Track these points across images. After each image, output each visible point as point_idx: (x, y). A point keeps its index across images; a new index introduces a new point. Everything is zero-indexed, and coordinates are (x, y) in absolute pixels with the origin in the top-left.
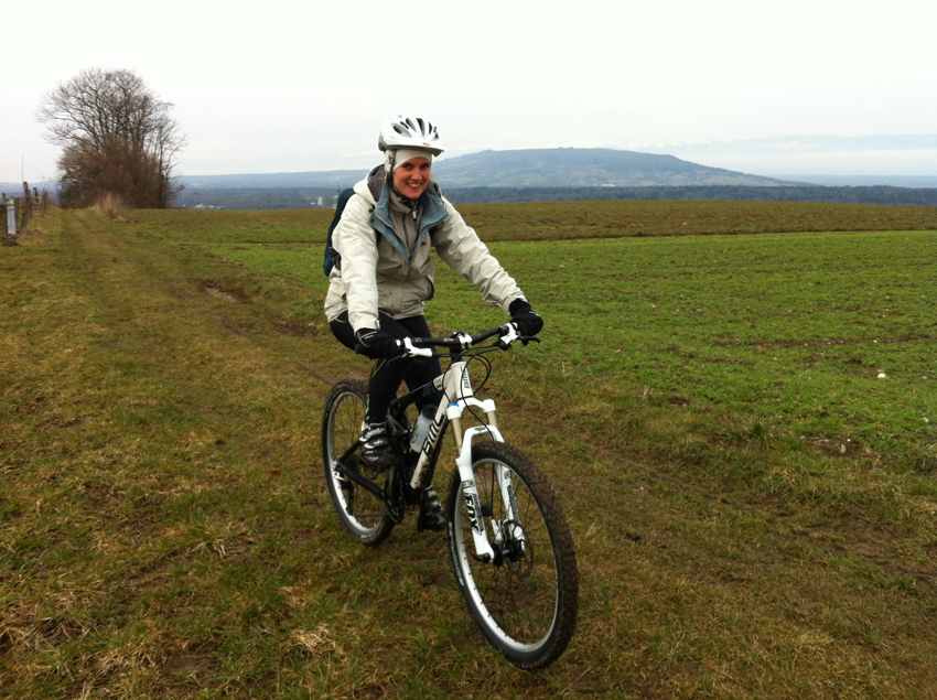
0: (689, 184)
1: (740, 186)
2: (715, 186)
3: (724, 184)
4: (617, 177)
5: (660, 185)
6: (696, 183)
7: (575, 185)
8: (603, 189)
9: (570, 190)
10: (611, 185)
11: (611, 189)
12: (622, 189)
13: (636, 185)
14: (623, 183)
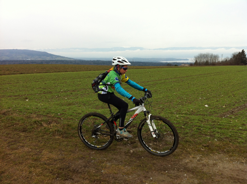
0: (51, 59)
1: (64, 60)
2: (58, 60)
3: (60, 60)
4: (31, 57)
5: (43, 60)
6: (53, 59)
7: (18, 59)
8: (27, 61)
9: (17, 61)
10: (29, 60)
11: (29, 61)
12: (33, 61)
13: (37, 60)
14: (33, 59)
